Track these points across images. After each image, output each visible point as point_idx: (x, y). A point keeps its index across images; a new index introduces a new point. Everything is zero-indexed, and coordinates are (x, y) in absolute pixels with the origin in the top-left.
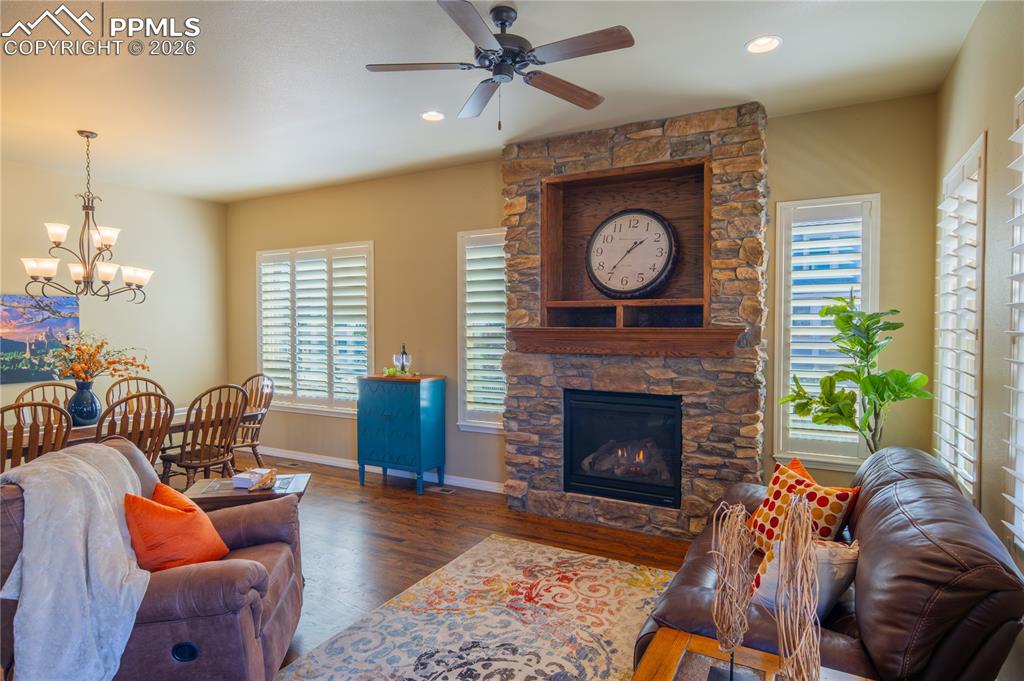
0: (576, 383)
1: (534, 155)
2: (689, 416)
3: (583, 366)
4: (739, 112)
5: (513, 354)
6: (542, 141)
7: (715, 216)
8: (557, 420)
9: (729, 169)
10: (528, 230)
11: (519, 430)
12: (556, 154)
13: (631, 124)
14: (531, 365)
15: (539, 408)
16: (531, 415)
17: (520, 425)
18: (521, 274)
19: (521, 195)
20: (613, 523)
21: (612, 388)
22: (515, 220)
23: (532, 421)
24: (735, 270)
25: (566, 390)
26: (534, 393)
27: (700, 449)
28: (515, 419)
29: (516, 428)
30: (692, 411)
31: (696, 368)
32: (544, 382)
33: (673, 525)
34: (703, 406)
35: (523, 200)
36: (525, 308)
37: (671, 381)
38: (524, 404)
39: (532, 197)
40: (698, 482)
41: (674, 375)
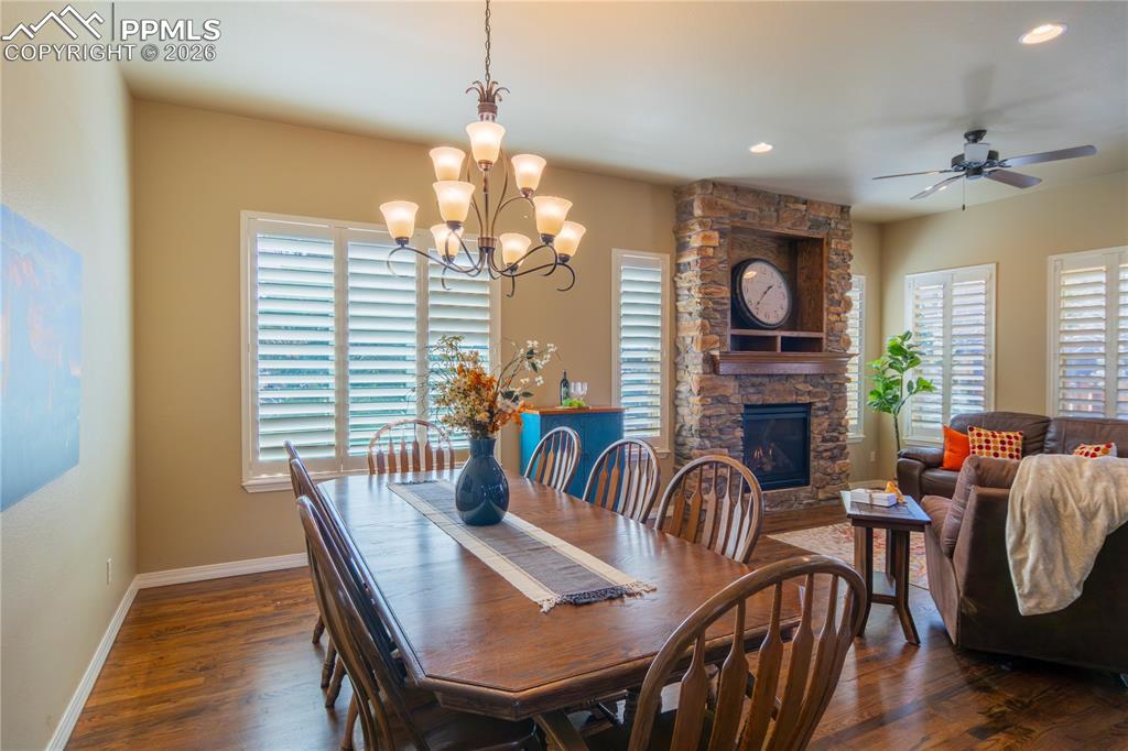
0: (755, 399)
1: (727, 197)
2: (817, 416)
3: (761, 384)
4: (842, 211)
5: (708, 376)
6: (732, 187)
7: (833, 277)
8: (739, 433)
9: (839, 246)
10: (721, 263)
11: (712, 447)
12: (741, 202)
13: (792, 196)
14: (726, 386)
15: (728, 424)
16: (720, 431)
17: (711, 442)
18: (715, 303)
19: (715, 230)
20: (774, 510)
21: (776, 401)
22: (710, 252)
23: (722, 437)
24: (839, 315)
25: (746, 406)
26: (724, 411)
27: (824, 440)
28: (708, 437)
29: (709, 446)
30: (820, 413)
31: (823, 382)
32: (732, 400)
33: (809, 498)
34: (826, 408)
35: (716, 234)
36: (716, 334)
37: (809, 392)
38: (714, 422)
39: (723, 234)
40: (822, 462)
41: (811, 388)
